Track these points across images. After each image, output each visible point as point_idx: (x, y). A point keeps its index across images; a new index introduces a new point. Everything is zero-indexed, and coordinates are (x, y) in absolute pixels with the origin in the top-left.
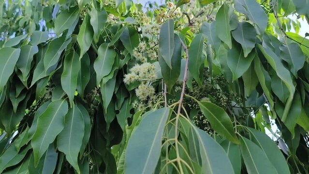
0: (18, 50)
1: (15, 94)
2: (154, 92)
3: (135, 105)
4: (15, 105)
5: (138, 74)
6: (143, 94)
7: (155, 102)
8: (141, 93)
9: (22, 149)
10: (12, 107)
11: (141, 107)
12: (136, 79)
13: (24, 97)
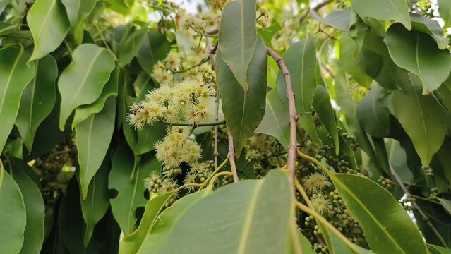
2: (198, 155)
3: (152, 183)
5: (166, 104)
6: (174, 155)
7: (202, 179)
8: (170, 152)
11: (169, 189)
12: (161, 115)
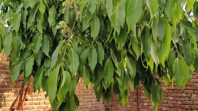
0: (20, 14)
1: (24, 32)
4: (26, 37)
9: (31, 51)
10: (25, 38)
13: (28, 33)
